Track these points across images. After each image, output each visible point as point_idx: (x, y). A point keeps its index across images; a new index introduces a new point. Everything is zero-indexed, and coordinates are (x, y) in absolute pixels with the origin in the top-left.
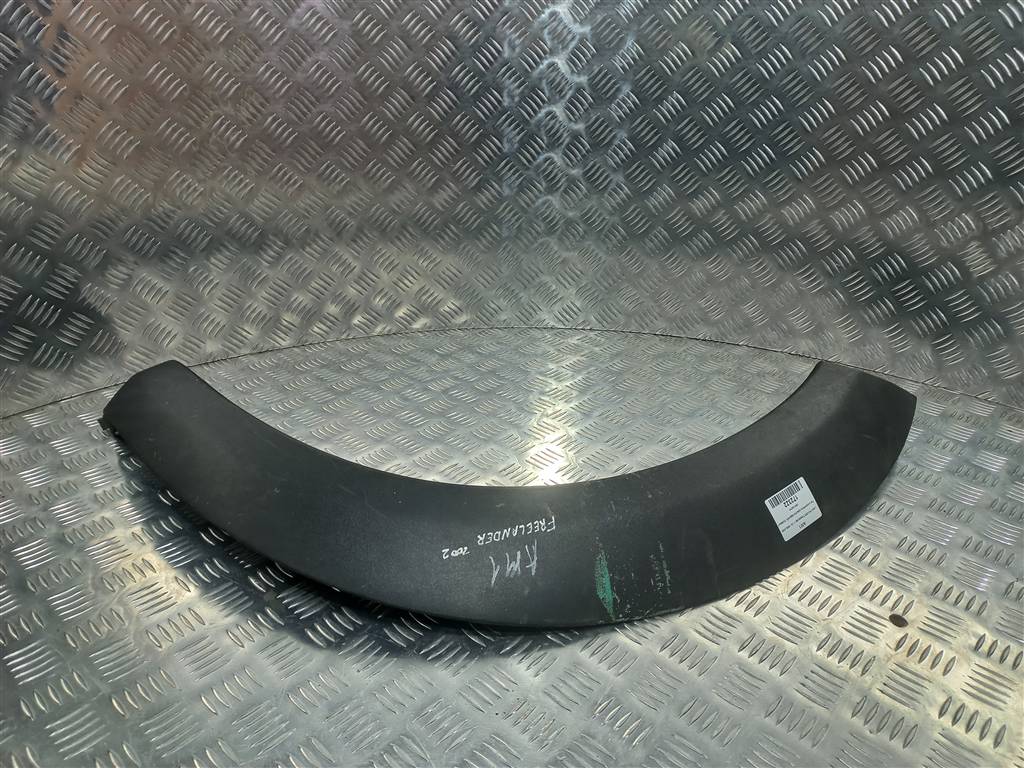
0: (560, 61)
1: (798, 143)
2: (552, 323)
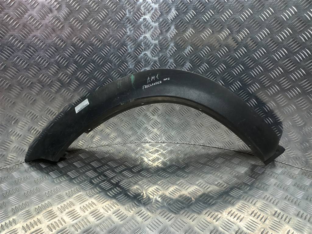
0: (148, 53)
1: (250, 80)
2: (149, 140)
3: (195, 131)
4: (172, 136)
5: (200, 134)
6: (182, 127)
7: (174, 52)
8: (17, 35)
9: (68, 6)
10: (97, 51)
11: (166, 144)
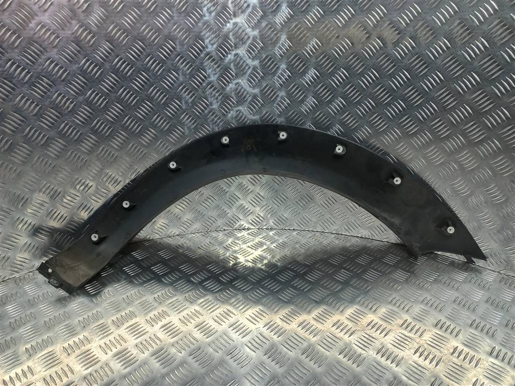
0: (243, 82)
3: (323, 210)
4: (284, 219)
5: (332, 215)
6: (301, 204)
7: (286, 79)
8: (18, 58)
9: (103, 5)
10: (156, 80)
11: (275, 231)
